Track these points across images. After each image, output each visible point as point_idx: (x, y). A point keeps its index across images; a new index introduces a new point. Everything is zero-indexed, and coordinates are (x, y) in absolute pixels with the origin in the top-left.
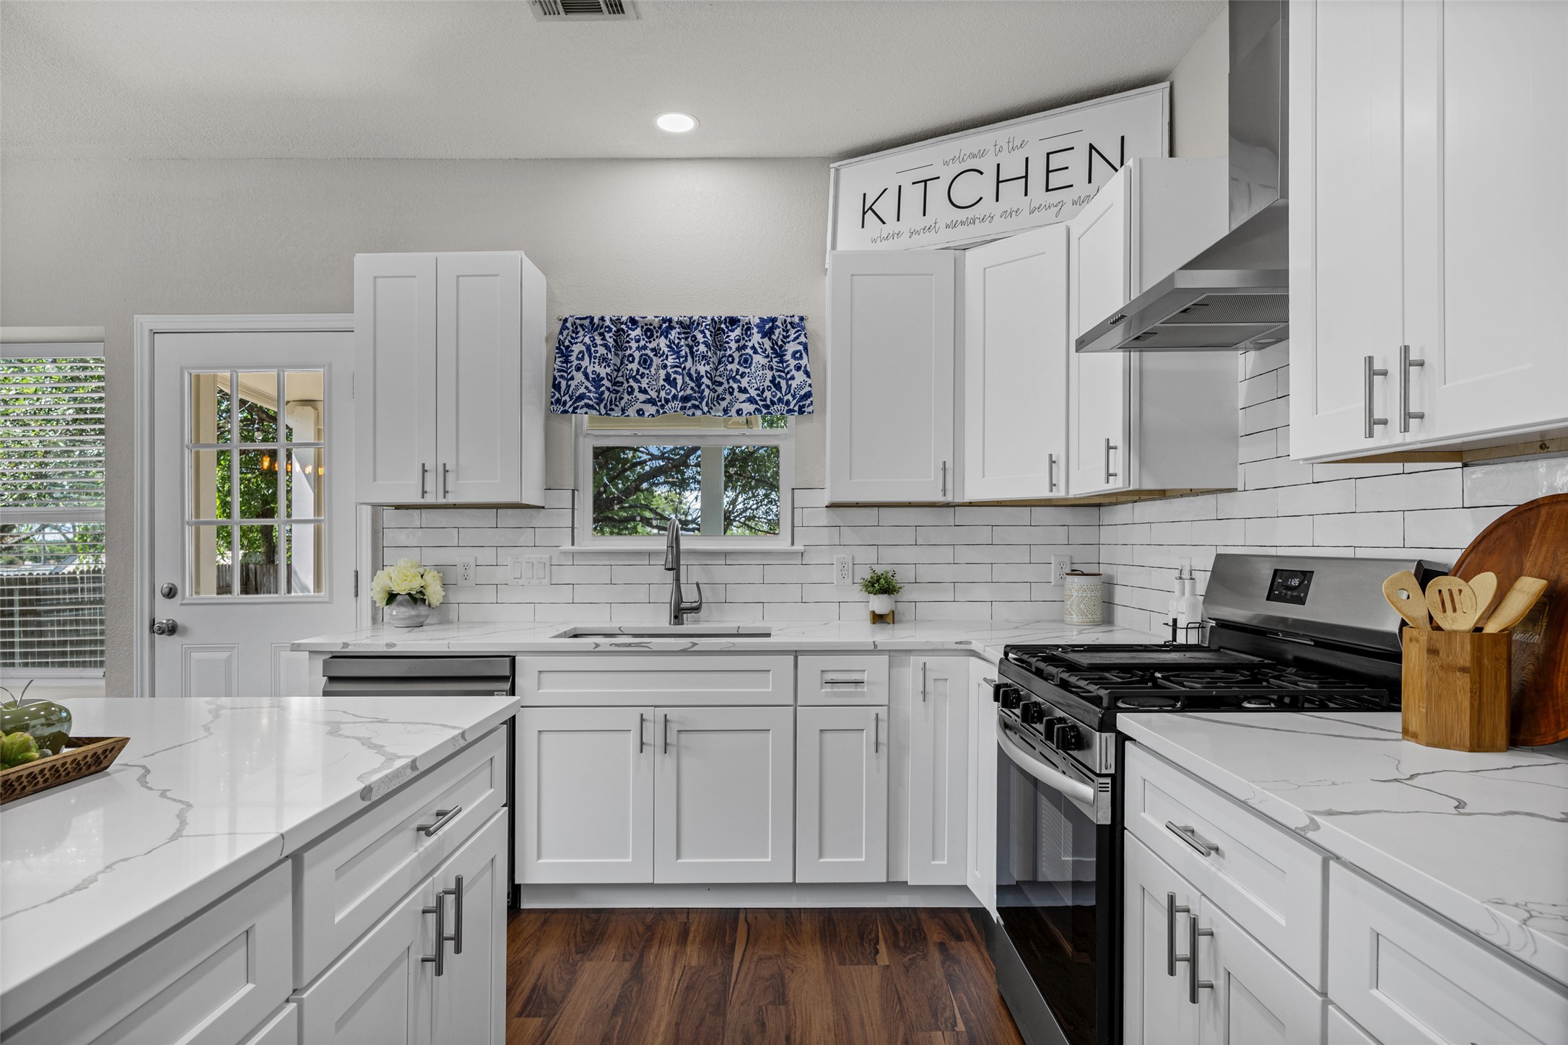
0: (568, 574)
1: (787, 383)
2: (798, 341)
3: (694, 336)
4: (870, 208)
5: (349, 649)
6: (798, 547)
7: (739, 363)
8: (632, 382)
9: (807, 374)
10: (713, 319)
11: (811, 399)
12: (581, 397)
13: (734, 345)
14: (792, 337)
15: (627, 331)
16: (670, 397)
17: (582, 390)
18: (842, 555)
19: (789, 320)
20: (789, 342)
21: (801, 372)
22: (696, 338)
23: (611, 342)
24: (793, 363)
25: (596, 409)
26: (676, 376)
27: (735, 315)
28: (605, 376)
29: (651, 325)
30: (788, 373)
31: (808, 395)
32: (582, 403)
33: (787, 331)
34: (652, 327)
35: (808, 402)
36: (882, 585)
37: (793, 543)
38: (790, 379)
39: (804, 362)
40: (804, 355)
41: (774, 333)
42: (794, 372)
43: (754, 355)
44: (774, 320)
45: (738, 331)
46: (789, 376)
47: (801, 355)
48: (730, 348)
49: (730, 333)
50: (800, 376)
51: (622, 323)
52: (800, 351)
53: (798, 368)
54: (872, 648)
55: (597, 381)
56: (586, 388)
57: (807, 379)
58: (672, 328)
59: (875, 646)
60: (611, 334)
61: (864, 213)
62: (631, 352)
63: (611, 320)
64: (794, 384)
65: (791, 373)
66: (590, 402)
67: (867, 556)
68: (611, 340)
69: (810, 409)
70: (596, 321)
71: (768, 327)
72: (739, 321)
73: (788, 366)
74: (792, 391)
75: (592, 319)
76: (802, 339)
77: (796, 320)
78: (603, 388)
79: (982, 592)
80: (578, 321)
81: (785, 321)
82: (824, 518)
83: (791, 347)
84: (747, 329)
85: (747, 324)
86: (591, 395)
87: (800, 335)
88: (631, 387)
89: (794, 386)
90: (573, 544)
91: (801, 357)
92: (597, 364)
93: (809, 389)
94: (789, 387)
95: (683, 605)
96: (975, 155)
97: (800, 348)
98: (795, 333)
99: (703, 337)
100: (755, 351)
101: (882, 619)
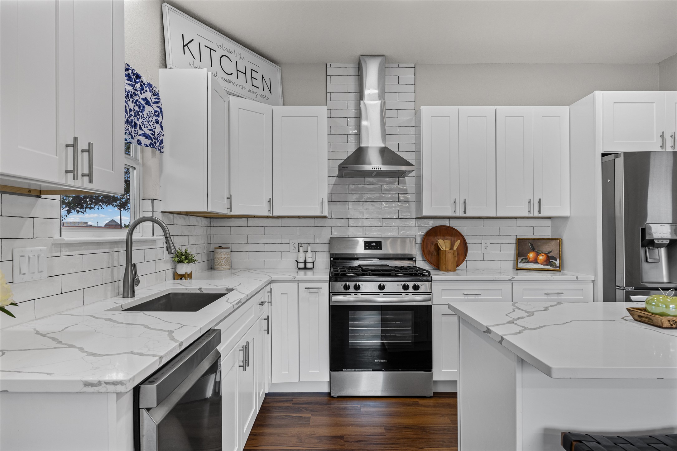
2: (157, 105)
4: (187, 45)
6: (155, 237)
7: (138, 107)
9: (162, 128)
11: (163, 144)
19: (155, 89)
20: (153, 103)
21: (159, 125)
27: (139, 73)
31: (162, 142)
33: (153, 96)
35: (162, 146)
37: (153, 235)
39: (160, 119)
42: (155, 124)
43: (146, 106)
44: (151, 86)
47: (159, 114)
49: (137, 84)
50: (159, 129)
52: (158, 112)
53: (157, 122)
57: (162, 131)
61: (184, 46)
64: (157, 132)
69: (163, 151)
71: (150, 88)
72: (140, 78)
76: (160, 104)
77: (157, 91)
81: (153, 89)
84: (142, 85)
85: (141, 82)
87: (159, 101)
90: (61, 235)
91: (158, 116)
93: (162, 138)
94: (155, 133)
95: (135, 281)
96: (228, 51)
97: (158, 109)
98: (155, 99)
99: (127, 80)
100: (148, 103)
101: (181, 277)
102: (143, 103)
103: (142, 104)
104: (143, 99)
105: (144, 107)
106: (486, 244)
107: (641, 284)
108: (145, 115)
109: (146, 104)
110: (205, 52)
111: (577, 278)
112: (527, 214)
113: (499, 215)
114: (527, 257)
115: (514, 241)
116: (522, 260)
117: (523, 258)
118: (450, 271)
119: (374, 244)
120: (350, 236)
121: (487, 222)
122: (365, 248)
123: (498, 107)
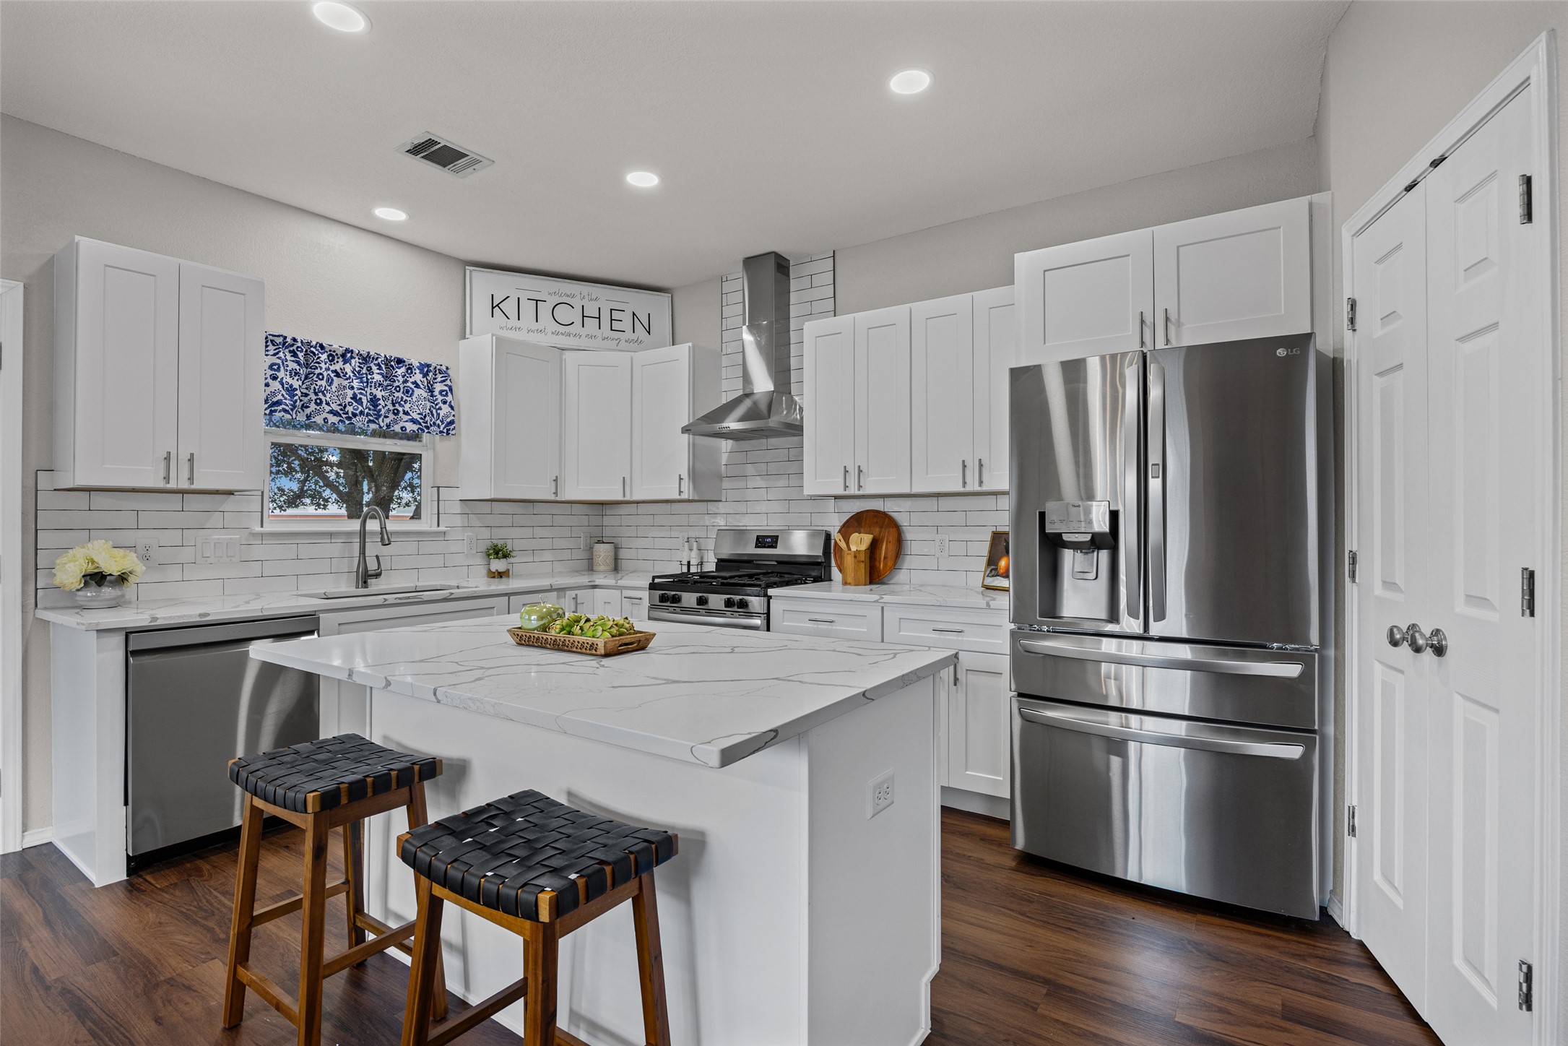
0: (258, 551)
1: (437, 412)
2: (444, 383)
3: (370, 367)
4: (497, 305)
5: (159, 622)
6: (442, 528)
7: (403, 392)
8: (321, 395)
9: (452, 408)
10: (385, 356)
11: (454, 425)
12: (278, 403)
13: (401, 379)
14: (439, 379)
15: (318, 354)
16: (357, 412)
17: (280, 397)
18: (469, 533)
19: (438, 367)
20: (436, 383)
21: (447, 406)
22: (371, 369)
23: (302, 360)
24: (440, 398)
25: (290, 414)
26: (361, 396)
27: (401, 357)
28: (298, 388)
29: (334, 352)
30: (437, 405)
31: (452, 422)
32: (280, 408)
33: (436, 375)
34: (334, 354)
35: (452, 427)
36: (498, 552)
37: (438, 526)
38: (438, 409)
39: (449, 398)
40: (449, 394)
41: (428, 375)
42: (441, 405)
43: (415, 389)
44: (429, 366)
45: (403, 369)
46: (437, 407)
47: (447, 393)
48: (399, 381)
49: (397, 370)
50: (445, 409)
51: (312, 347)
52: (446, 391)
53: (445, 403)
54: (550, 588)
55: (291, 390)
56: (283, 395)
57: (451, 411)
58: (352, 357)
59: (551, 586)
60: (302, 354)
61: (493, 308)
62: (321, 372)
63: (302, 342)
64: (442, 413)
65: (439, 405)
66: (287, 408)
67: (485, 533)
68: (302, 359)
69: (453, 432)
70: (289, 340)
71: (425, 369)
72: (404, 362)
73: (437, 399)
74: (441, 418)
75: (285, 338)
76: (448, 382)
77: (444, 368)
78: (296, 398)
79: (547, 556)
80: (271, 337)
81: (436, 368)
82: (457, 508)
83: (438, 387)
84: (410, 369)
85: (409, 365)
86: (287, 402)
87: (447, 380)
88: (320, 399)
89: (441, 415)
90: (262, 526)
91: (447, 395)
92: (288, 376)
93: (453, 418)
94: (438, 414)
95: (370, 573)
96: (568, 296)
97: (446, 388)
98: (442, 377)
99: (378, 369)
100: (417, 386)
101: (500, 575)
102: (413, 386)
103: (411, 388)
104: (413, 383)
105: (413, 391)
106: (942, 541)
107: (1038, 618)
108: (414, 400)
109: (415, 387)
110: (528, 308)
111: (988, 604)
112: (960, 489)
113: (916, 490)
114: (997, 566)
115: (988, 537)
116: (991, 571)
117: (993, 567)
118: (850, 584)
119: (769, 540)
120: (748, 528)
121: (945, 503)
122: (757, 546)
123: (914, 305)
